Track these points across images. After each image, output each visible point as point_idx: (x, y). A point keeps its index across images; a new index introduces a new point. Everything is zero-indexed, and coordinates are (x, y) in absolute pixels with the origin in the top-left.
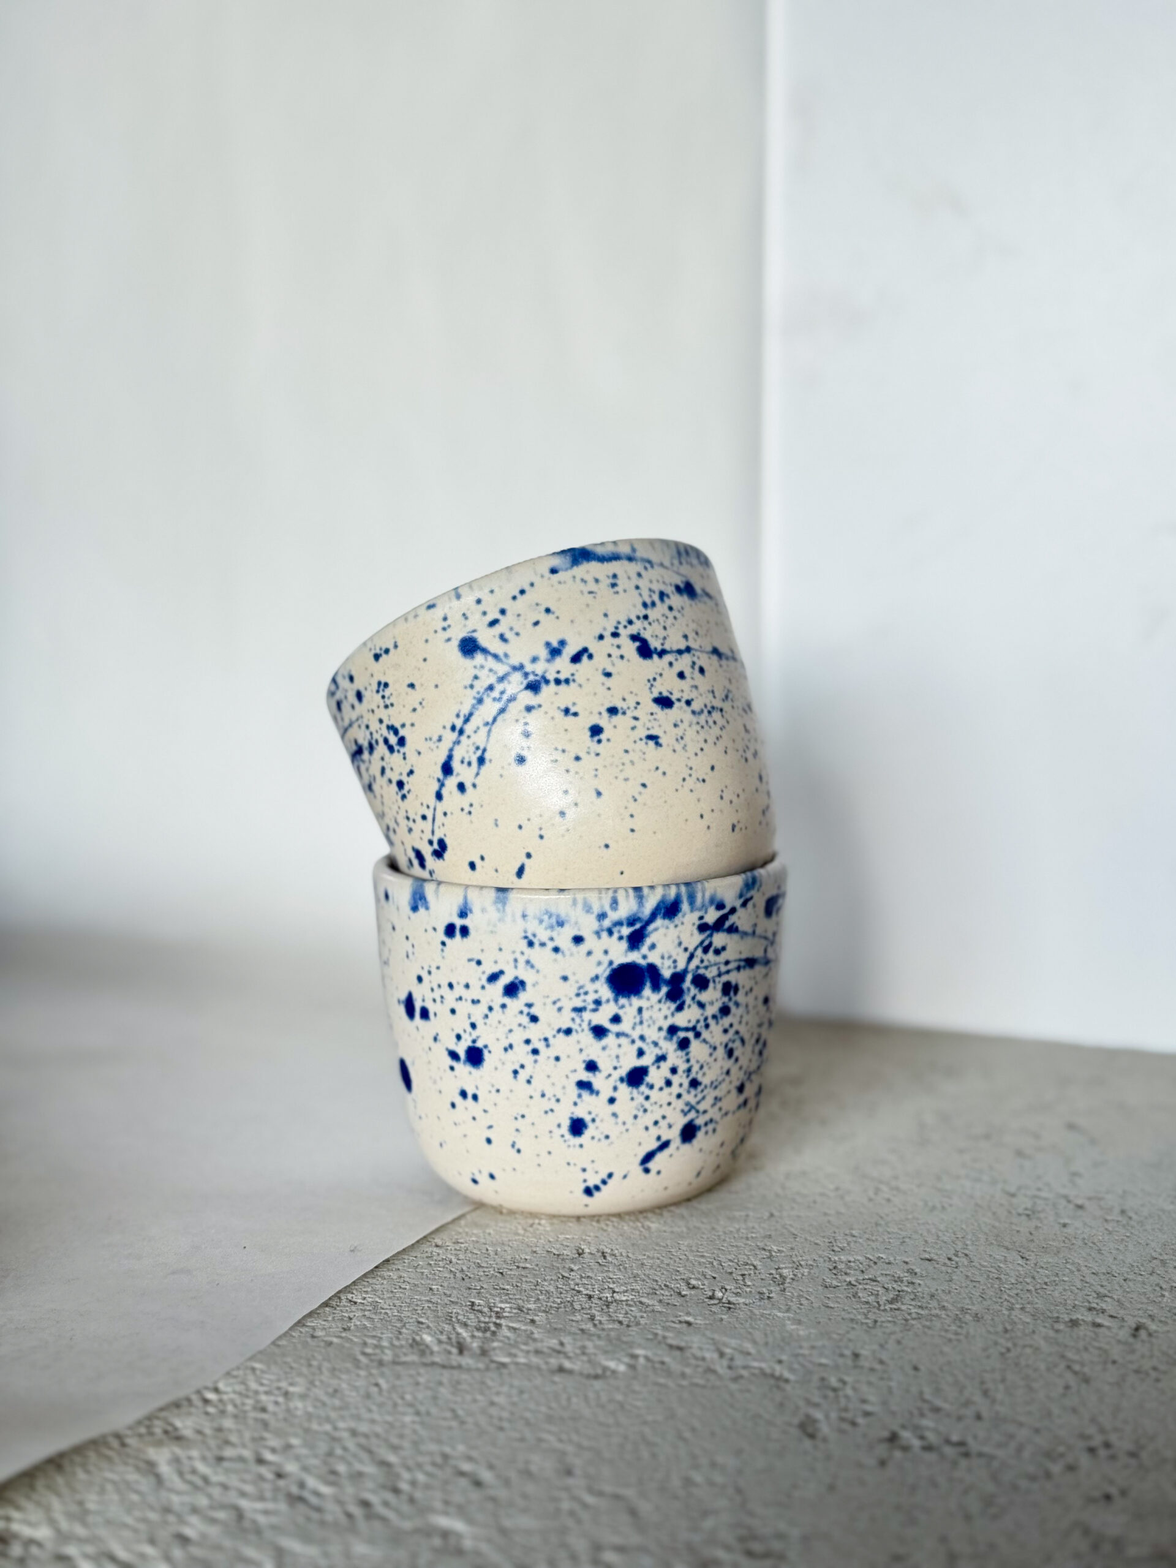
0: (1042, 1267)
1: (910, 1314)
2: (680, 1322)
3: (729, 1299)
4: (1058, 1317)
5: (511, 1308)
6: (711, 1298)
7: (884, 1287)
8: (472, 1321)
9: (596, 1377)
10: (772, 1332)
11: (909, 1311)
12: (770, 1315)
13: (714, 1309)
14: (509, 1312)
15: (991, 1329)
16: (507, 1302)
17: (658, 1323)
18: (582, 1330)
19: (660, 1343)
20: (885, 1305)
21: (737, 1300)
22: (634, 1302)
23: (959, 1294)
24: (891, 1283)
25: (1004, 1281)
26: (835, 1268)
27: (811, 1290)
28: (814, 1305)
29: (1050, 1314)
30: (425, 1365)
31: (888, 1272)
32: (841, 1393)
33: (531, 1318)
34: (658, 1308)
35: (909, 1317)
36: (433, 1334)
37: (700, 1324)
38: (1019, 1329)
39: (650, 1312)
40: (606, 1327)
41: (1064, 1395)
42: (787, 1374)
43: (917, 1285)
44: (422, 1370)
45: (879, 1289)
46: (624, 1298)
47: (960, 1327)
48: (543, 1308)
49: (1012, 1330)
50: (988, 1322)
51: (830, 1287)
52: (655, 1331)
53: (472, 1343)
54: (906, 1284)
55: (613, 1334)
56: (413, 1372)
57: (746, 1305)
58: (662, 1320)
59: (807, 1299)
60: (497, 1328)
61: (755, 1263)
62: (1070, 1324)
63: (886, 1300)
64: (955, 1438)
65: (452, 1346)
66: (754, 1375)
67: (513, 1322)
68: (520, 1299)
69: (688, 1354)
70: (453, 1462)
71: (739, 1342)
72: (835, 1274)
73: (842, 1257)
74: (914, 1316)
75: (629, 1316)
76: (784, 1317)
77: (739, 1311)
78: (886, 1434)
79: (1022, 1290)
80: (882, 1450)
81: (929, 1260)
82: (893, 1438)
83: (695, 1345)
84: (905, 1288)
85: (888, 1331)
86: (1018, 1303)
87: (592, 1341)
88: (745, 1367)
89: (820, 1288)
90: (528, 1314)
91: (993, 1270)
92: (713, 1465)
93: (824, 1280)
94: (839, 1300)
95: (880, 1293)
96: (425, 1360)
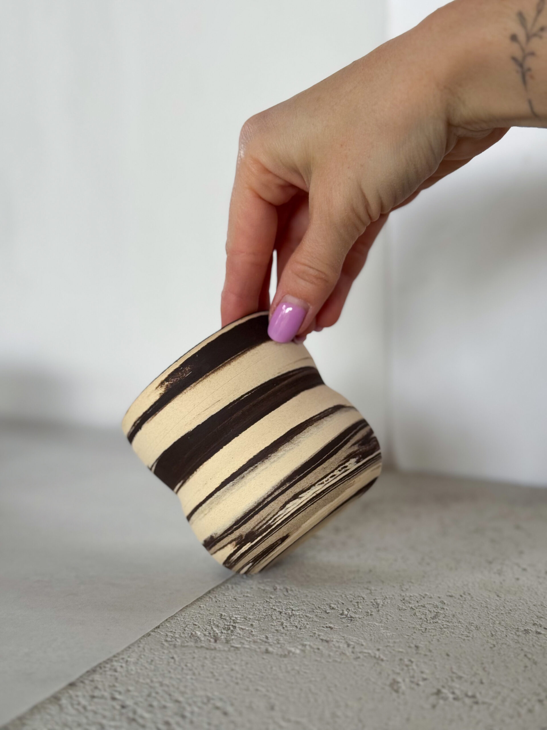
0: (508, 602)
1: (443, 625)
2: (327, 627)
3: (351, 615)
4: (518, 628)
5: (240, 618)
6: (342, 614)
7: (429, 611)
8: (221, 625)
9: (285, 656)
10: (374, 633)
11: (443, 624)
12: (372, 624)
13: (344, 620)
14: (239, 620)
15: (485, 635)
16: (239, 615)
17: (315, 627)
18: (277, 630)
19: (317, 638)
20: (430, 620)
21: (355, 616)
22: (303, 616)
23: (467, 615)
24: (432, 608)
25: (489, 608)
26: (404, 599)
27: (392, 611)
28: (394, 619)
29: (514, 627)
30: (197, 647)
31: (430, 603)
32: (410, 668)
33: (251, 623)
34: (315, 619)
35: (442, 627)
36: (201, 630)
37: (337, 629)
38: (498, 634)
39: (311, 621)
40: (289, 629)
41: (524, 671)
42: (382, 657)
43: (446, 610)
44: (196, 651)
45: (427, 611)
46: (298, 614)
47: (469, 633)
48: (257, 619)
49: (495, 635)
50: (483, 630)
51: (402, 610)
52: (314, 632)
53: (221, 636)
54: (440, 609)
55: (292, 632)
56: (191, 651)
57: (360, 618)
58: (317, 626)
59: (390, 615)
60: (234, 629)
61: (364, 596)
62: (524, 632)
63: (431, 618)
64: (470, 694)
65: (211, 638)
66: (365, 656)
67: (242, 626)
68: (245, 613)
69: (331, 644)
70: (212, 702)
71: (357, 639)
72: (404, 603)
73: (408, 594)
74: (445, 626)
75: (300, 623)
76: (379, 625)
77: (356, 622)
78: (435, 691)
79: (499, 613)
80: (433, 699)
81: (451, 596)
82: (438, 692)
83: (334, 640)
84: (440, 611)
85: (432, 635)
86: (497, 620)
87: (282, 636)
88: (360, 652)
89: (396, 610)
90: (249, 621)
91: (483, 602)
92: (347, 706)
93: (398, 605)
94: (406, 617)
95: (427, 614)
96: (197, 645)
